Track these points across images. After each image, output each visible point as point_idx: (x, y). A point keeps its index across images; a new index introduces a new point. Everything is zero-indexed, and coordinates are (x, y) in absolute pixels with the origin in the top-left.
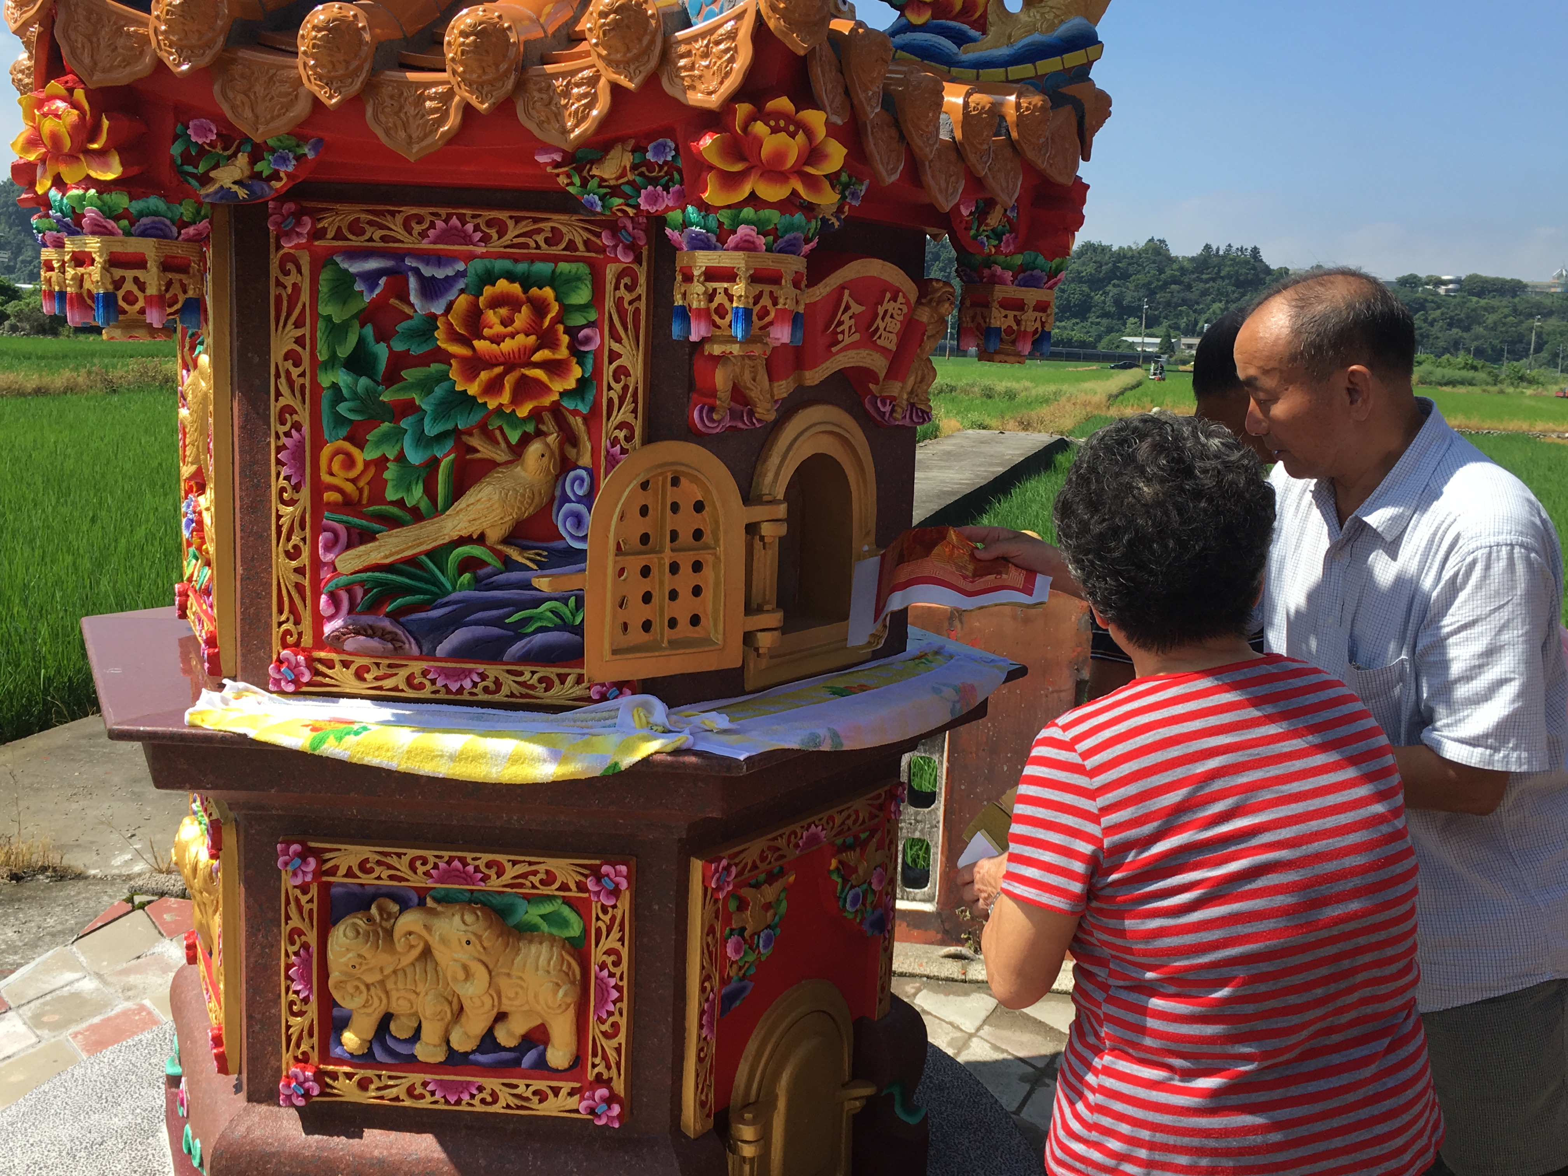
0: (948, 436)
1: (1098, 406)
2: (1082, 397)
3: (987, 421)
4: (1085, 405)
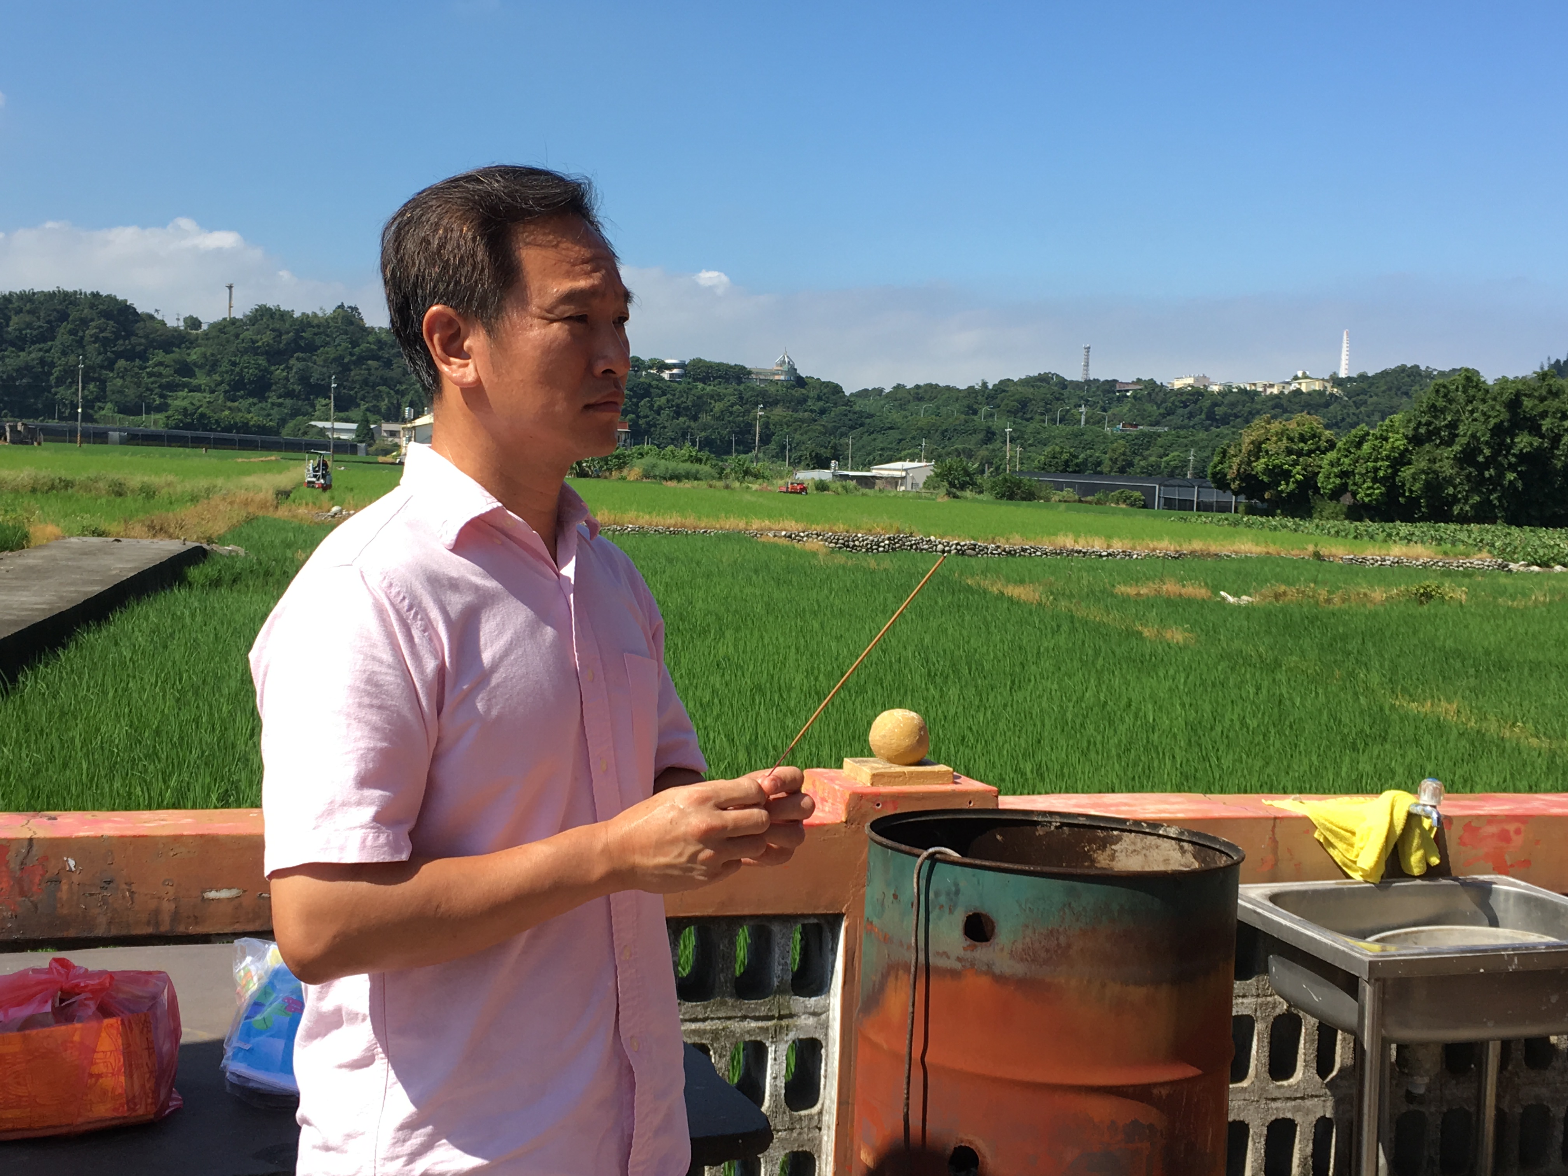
0: (39, 547)
1: (263, 505)
2: (242, 495)
3: (104, 526)
4: (246, 503)
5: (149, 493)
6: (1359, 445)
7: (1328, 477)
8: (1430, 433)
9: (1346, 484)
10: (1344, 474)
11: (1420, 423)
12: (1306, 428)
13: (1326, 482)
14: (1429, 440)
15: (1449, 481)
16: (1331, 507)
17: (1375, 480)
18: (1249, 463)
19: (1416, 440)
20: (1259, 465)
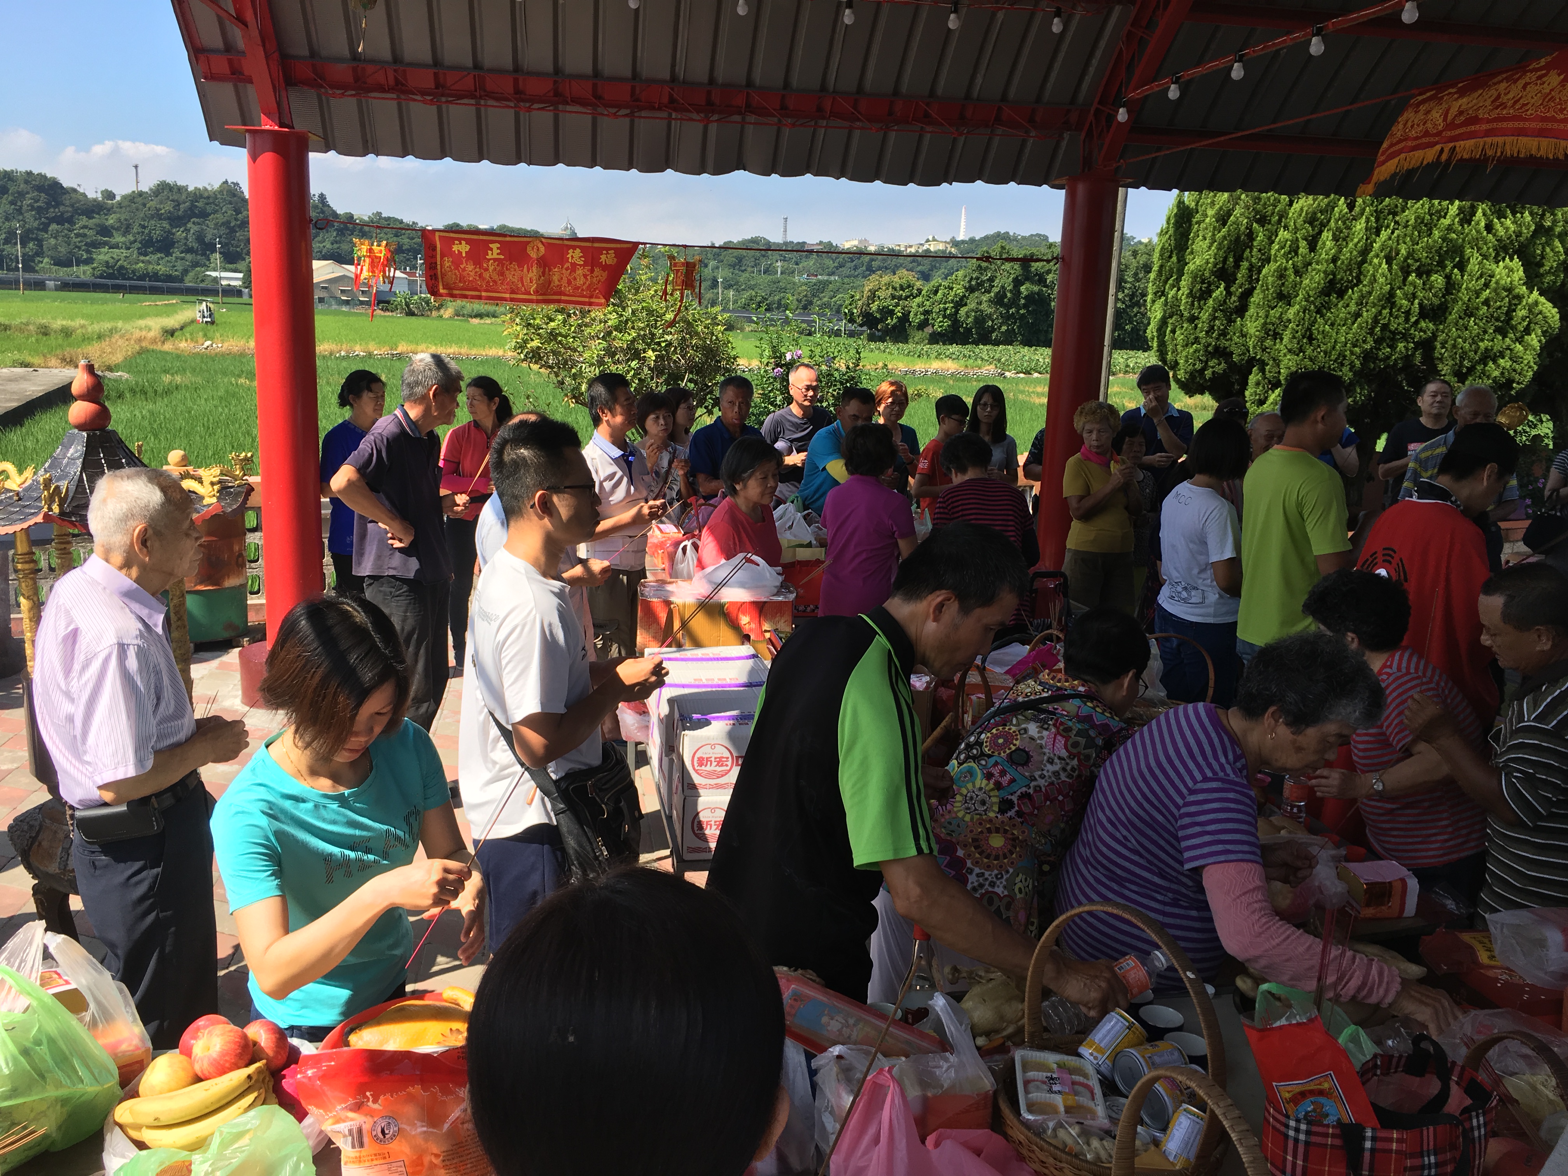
2: (137, 334)
4: (140, 340)
5: (67, 333)
6: (936, 292)
7: (916, 315)
8: (978, 284)
9: (927, 319)
10: (927, 313)
11: (972, 279)
12: (904, 281)
13: (915, 319)
14: (978, 290)
15: (990, 316)
16: (919, 335)
17: (944, 317)
18: (868, 305)
19: (971, 289)
20: (874, 307)
